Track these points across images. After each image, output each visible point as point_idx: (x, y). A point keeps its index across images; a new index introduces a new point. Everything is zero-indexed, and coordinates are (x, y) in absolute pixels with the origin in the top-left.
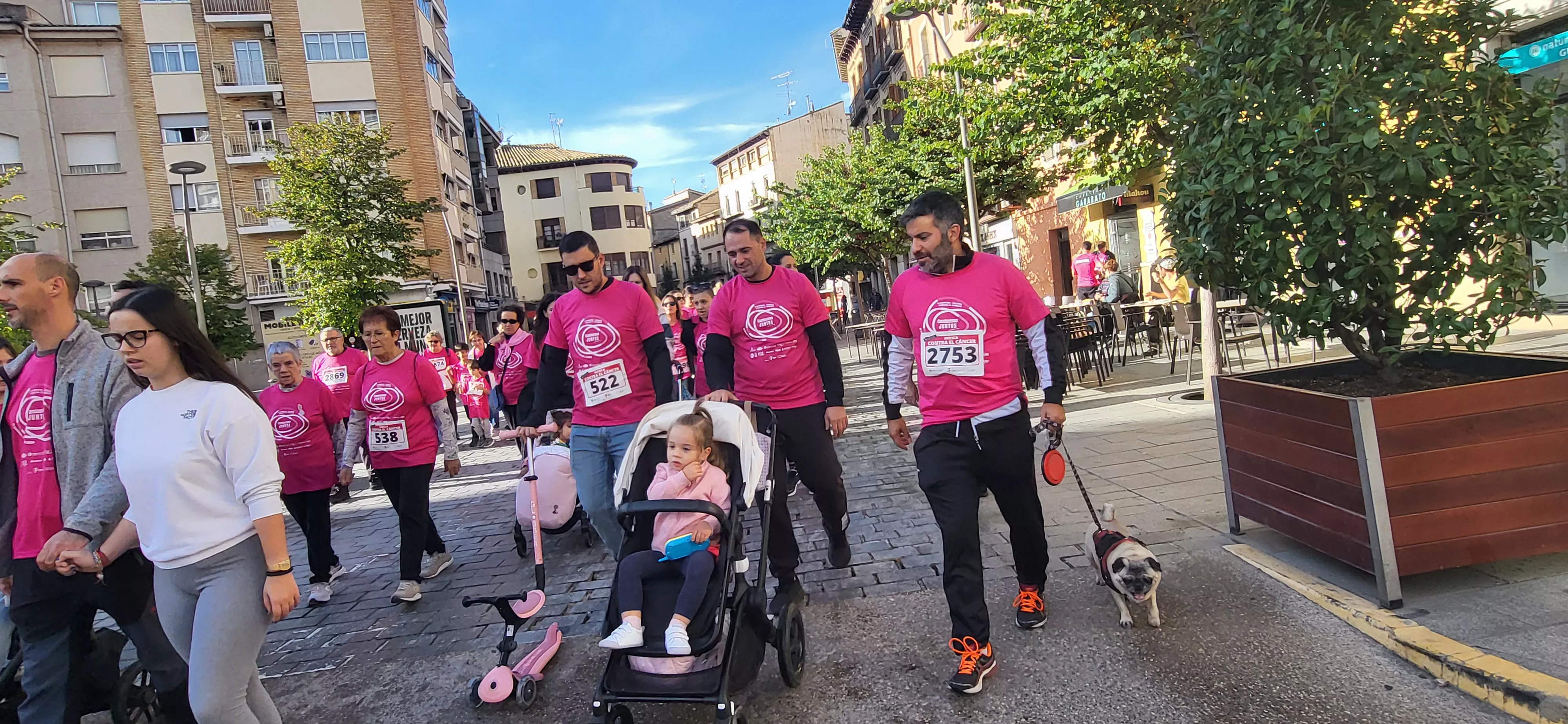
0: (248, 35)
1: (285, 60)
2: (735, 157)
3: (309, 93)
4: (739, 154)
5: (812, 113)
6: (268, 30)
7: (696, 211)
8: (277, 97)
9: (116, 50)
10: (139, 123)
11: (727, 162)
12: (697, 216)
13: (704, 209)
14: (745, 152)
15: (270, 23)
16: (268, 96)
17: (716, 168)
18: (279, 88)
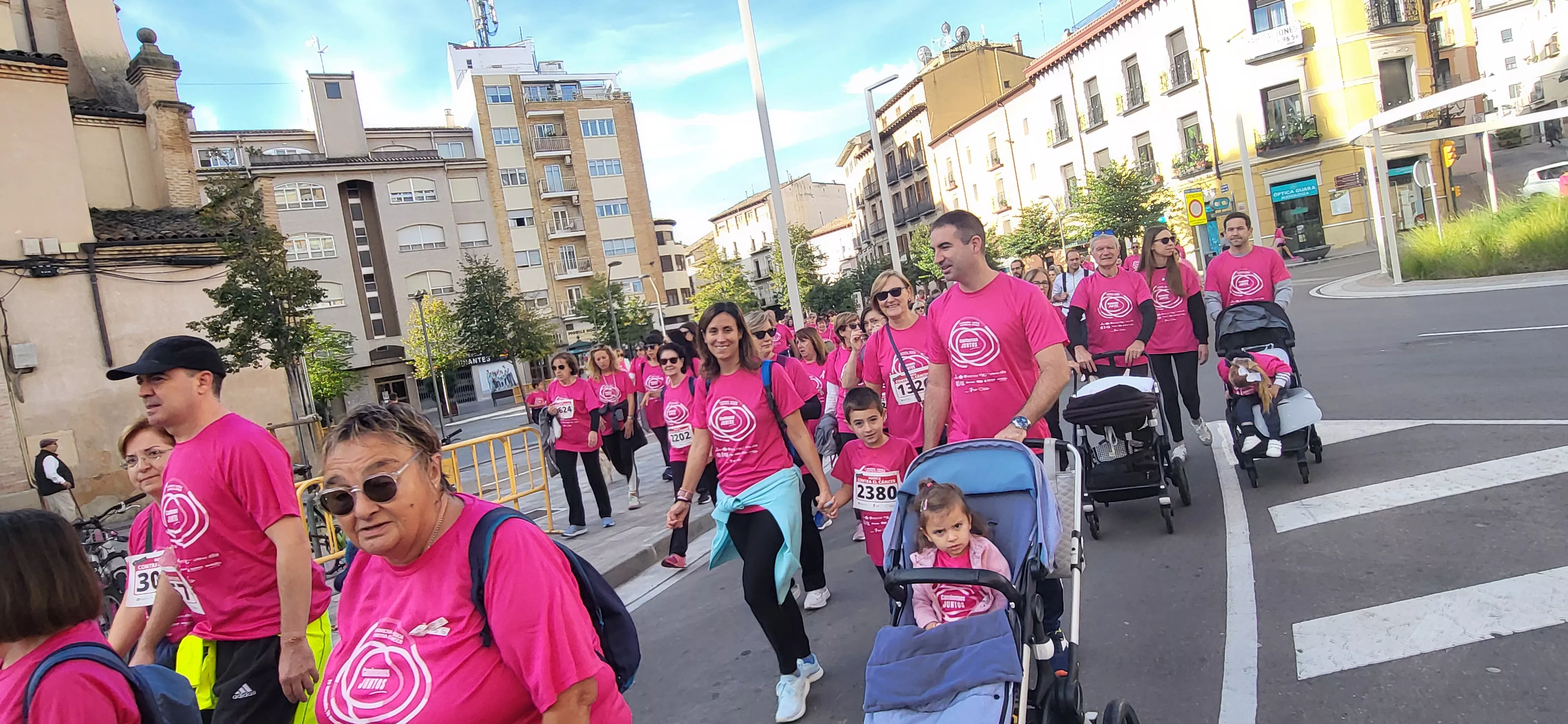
0: (557, 161)
1: (580, 176)
2: (733, 216)
3: (592, 196)
4: (739, 213)
5: (791, 183)
6: (568, 159)
7: (692, 258)
8: (575, 199)
9: (483, 174)
10: (497, 216)
11: (724, 219)
12: (693, 261)
13: (698, 256)
14: (743, 212)
15: (570, 156)
16: (570, 198)
17: (712, 225)
18: (576, 193)
